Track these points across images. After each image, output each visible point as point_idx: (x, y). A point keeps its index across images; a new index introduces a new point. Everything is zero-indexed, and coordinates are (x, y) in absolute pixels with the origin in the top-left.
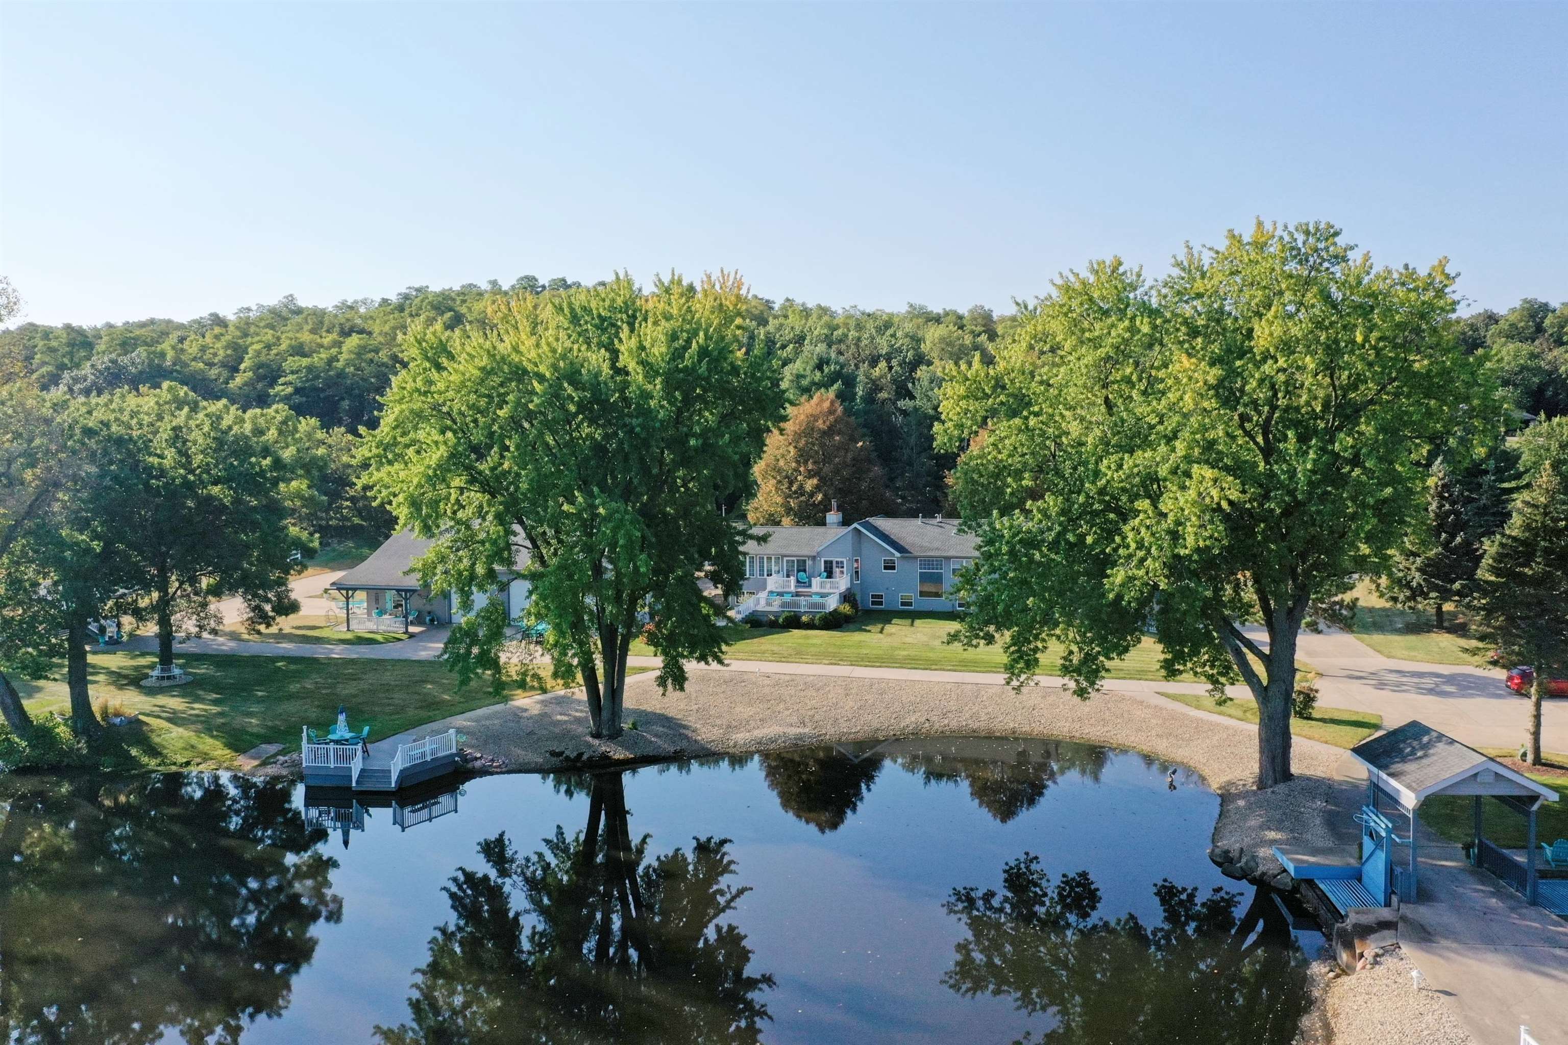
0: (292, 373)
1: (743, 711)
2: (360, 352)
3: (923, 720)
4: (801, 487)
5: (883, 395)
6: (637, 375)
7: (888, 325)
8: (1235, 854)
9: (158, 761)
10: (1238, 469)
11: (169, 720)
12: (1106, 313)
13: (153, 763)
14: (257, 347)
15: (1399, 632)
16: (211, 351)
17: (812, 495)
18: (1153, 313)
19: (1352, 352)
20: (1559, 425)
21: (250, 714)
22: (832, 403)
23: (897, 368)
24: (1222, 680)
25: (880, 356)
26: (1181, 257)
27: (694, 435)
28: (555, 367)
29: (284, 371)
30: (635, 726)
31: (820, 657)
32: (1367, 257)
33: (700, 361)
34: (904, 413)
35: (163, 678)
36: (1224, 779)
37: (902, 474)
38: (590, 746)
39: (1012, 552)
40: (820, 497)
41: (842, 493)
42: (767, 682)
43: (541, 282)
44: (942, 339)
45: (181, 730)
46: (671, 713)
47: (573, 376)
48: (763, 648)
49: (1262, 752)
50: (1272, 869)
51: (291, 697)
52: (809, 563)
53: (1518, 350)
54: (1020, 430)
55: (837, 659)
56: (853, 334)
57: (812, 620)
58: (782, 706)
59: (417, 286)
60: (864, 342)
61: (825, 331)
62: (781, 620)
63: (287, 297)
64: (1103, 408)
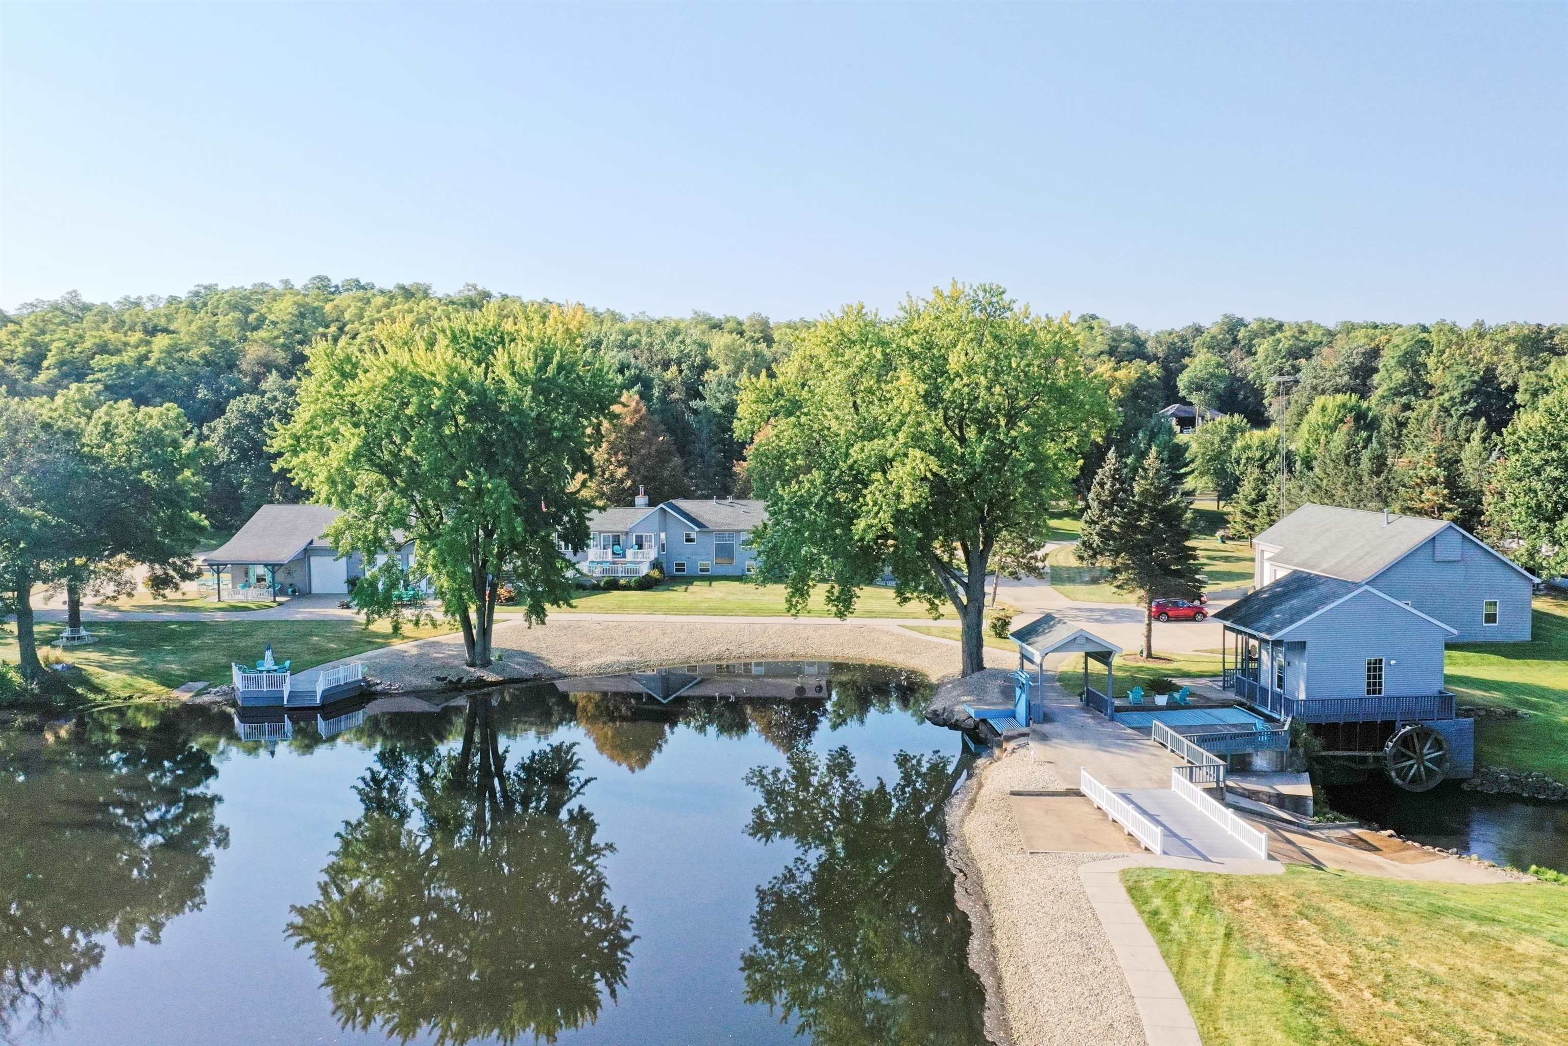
0: (101, 371)
1: (583, 647)
2: (169, 351)
3: (724, 649)
4: (612, 475)
5: (675, 396)
6: (510, 383)
7: (676, 332)
8: (940, 711)
9: (104, 696)
10: (940, 452)
11: (100, 667)
12: (853, 342)
13: (99, 698)
14: (61, 344)
15: (1087, 583)
16: (8, 347)
17: (621, 481)
18: (883, 343)
19: (1009, 374)
20: (1220, 423)
21: (169, 662)
22: (637, 403)
23: (686, 372)
24: (937, 601)
25: (670, 360)
26: (905, 303)
27: (555, 428)
28: (449, 378)
29: (92, 369)
30: (500, 658)
31: (638, 610)
32: (1027, 308)
33: (559, 373)
34: (695, 412)
35: (73, 638)
36: (940, 675)
37: (695, 465)
38: (468, 672)
39: (790, 510)
40: (629, 483)
41: (646, 480)
42: (598, 627)
43: (334, 282)
44: (727, 347)
45: (114, 674)
46: (526, 649)
47: (463, 384)
48: (590, 604)
49: (964, 652)
50: (962, 717)
51: (196, 649)
52: (622, 538)
53: (1208, 360)
54: (795, 426)
55: (652, 611)
56: (645, 340)
57: (629, 583)
58: (614, 643)
59: (206, 283)
60: (656, 348)
61: (620, 337)
62: (602, 584)
63: (70, 293)
64: (852, 410)
